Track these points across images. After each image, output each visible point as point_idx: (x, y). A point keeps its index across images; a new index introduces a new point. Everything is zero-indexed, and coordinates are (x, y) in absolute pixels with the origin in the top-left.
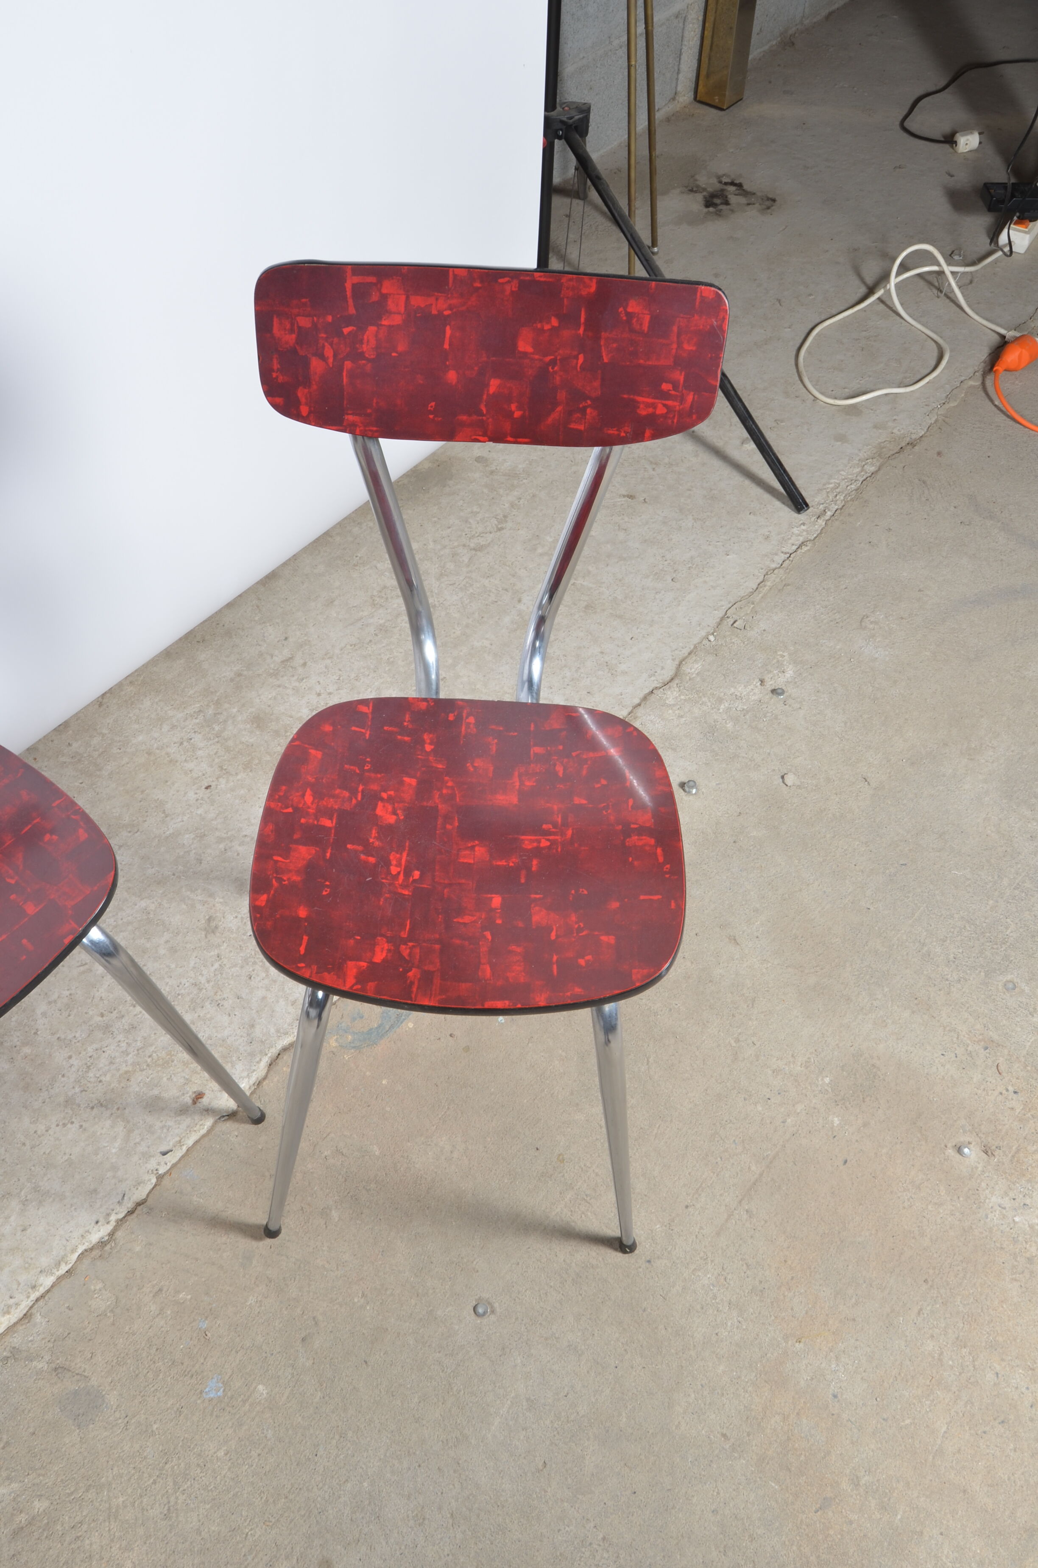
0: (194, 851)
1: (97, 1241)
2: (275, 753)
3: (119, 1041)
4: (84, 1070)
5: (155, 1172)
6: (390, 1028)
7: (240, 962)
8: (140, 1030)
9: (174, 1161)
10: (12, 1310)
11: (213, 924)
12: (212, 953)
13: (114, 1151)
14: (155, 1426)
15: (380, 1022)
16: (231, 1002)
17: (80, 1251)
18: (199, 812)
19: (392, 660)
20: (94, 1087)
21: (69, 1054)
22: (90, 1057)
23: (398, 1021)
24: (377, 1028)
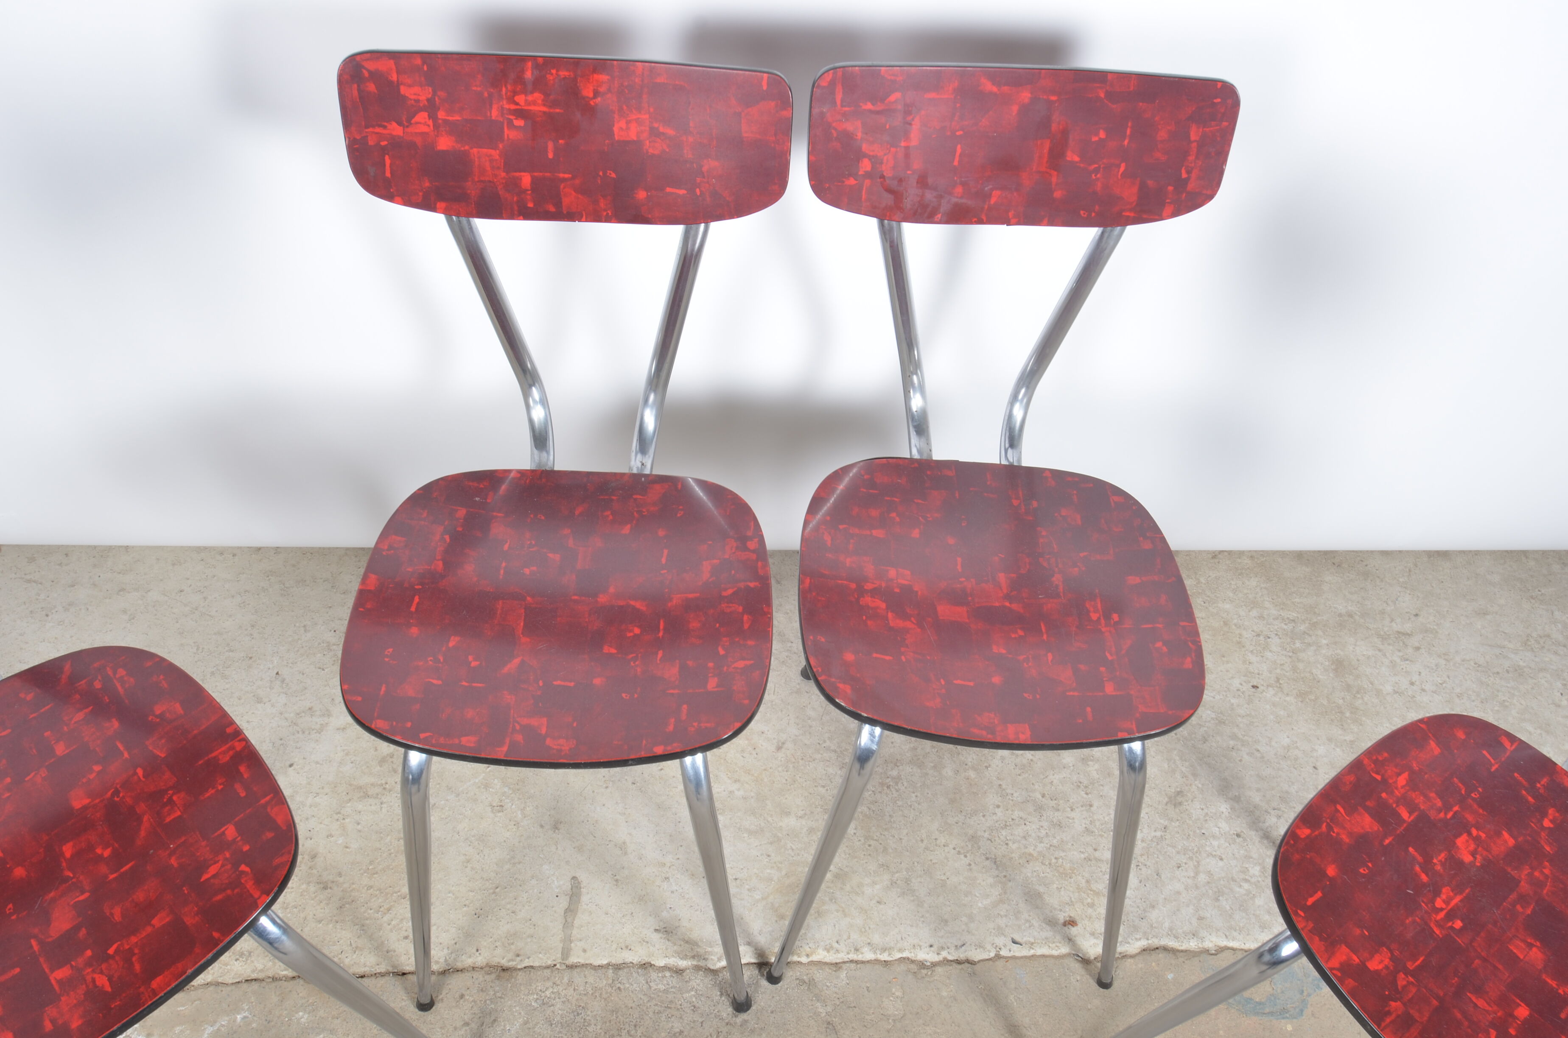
0: (1205, 729)
1: (921, 960)
2: (1334, 702)
3: (1042, 827)
4: (1002, 825)
5: (998, 949)
6: (1269, 1013)
7: (1180, 847)
8: (1063, 832)
9: (1018, 954)
10: (832, 952)
11: (1179, 799)
12: (1162, 821)
13: (980, 905)
15: (1263, 1000)
16: (1149, 872)
17: (904, 955)
18: (1233, 701)
19: (1507, 704)
20: (1000, 844)
21: (1000, 804)
22: (1013, 819)
23: (1281, 1014)
24: (1257, 1002)
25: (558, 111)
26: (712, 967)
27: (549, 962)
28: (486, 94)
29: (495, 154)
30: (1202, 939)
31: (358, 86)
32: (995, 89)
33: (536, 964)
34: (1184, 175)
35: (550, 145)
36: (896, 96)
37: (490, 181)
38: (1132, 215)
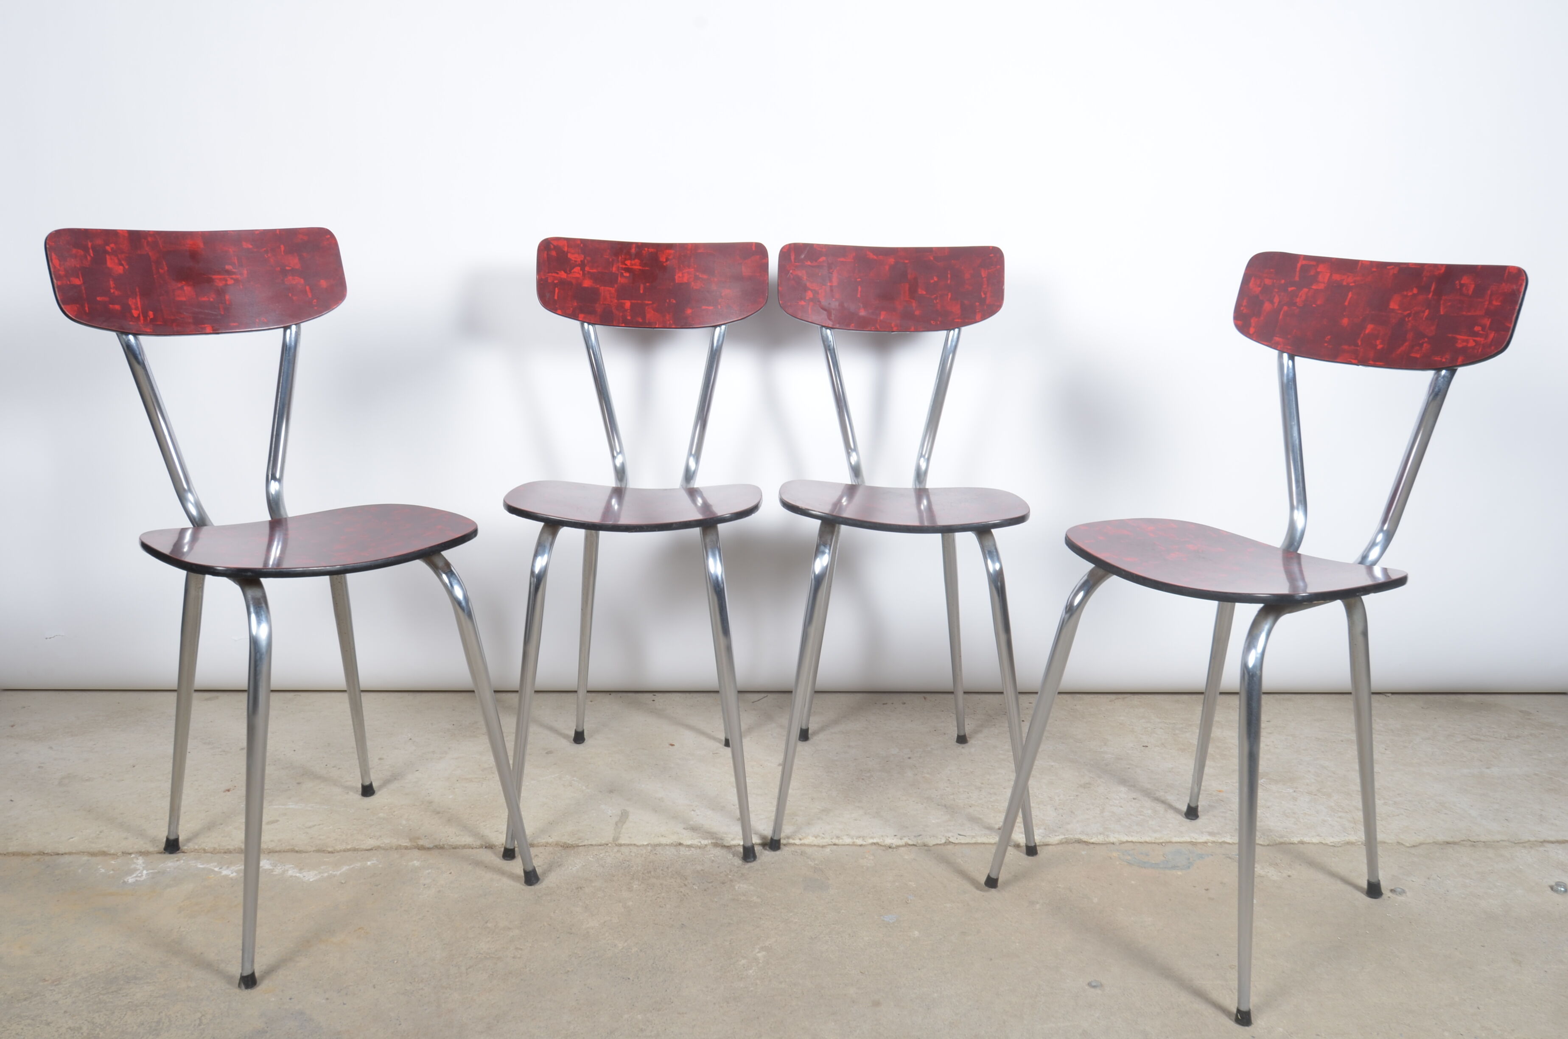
1: (889, 844)
3: (983, 794)
4: (950, 793)
5: (948, 838)
9: (963, 841)
10: (818, 840)
14: (843, 911)
17: (875, 841)
20: (948, 800)
24: (1153, 864)
25: (647, 268)
26: (727, 845)
27: (603, 842)
28: (611, 260)
29: (613, 290)
30: (1108, 836)
31: (547, 252)
32: (875, 257)
33: (594, 843)
34: (983, 296)
35: (642, 286)
36: (823, 259)
37: (608, 304)
38: (960, 320)
